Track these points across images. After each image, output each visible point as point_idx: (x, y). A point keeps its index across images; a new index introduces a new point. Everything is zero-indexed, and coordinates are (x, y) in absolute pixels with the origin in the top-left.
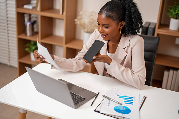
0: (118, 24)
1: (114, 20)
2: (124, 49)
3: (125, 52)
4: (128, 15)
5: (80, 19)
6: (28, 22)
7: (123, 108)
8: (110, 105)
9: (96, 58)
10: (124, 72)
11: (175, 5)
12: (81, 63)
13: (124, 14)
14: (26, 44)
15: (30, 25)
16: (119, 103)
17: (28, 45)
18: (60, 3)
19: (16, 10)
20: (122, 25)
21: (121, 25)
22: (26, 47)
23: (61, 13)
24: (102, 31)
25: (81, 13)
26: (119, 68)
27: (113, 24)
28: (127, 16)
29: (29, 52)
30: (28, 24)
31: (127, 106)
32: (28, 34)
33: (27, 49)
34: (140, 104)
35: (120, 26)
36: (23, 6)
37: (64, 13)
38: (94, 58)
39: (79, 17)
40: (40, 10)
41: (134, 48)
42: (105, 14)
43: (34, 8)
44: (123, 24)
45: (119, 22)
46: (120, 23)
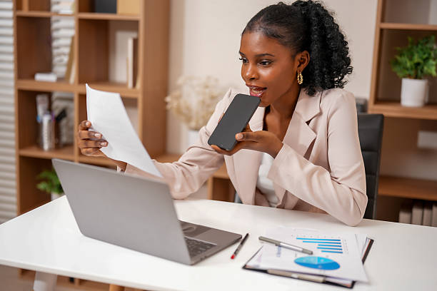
0: (293, 57)
1: (285, 44)
2: (308, 123)
3: (313, 132)
4: (317, 32)
5: (178, 98)
6: (45, 114)
7: (319, 261)
8: (282, 255)
9: (244, 136)
10: (315, 176)
11: (410, 46)
12: (195, 174)
13: (308, 33)
14: (39, 171)
15: (50, 121)
16: (304, 251)
17: (44, 174)
18: (127, 60)
19: (16, 84)
20: (303, 63)
21: (301, 63)
22: (40, 181)
23: (130, 84)
24: (253, 76)
25: (180, 81)
26: (302, 167)
27: (283, 56)
28: (316, 36)
29: (48, 190)
30: (46, 120)
31: (328, 256)
32: (46, 146)
33: (42, 186)
34: (361, 252)
35: (299, 64)
36: (33, 77)
37: (139, 85)
38: (239, 136)
39: (175, 93)
40: (77, 82)
41: (333, 117)
42: (262, 29)
43: (60, 80)
44: (305, 58)
45: (297, 52)
46: (299, 57)
